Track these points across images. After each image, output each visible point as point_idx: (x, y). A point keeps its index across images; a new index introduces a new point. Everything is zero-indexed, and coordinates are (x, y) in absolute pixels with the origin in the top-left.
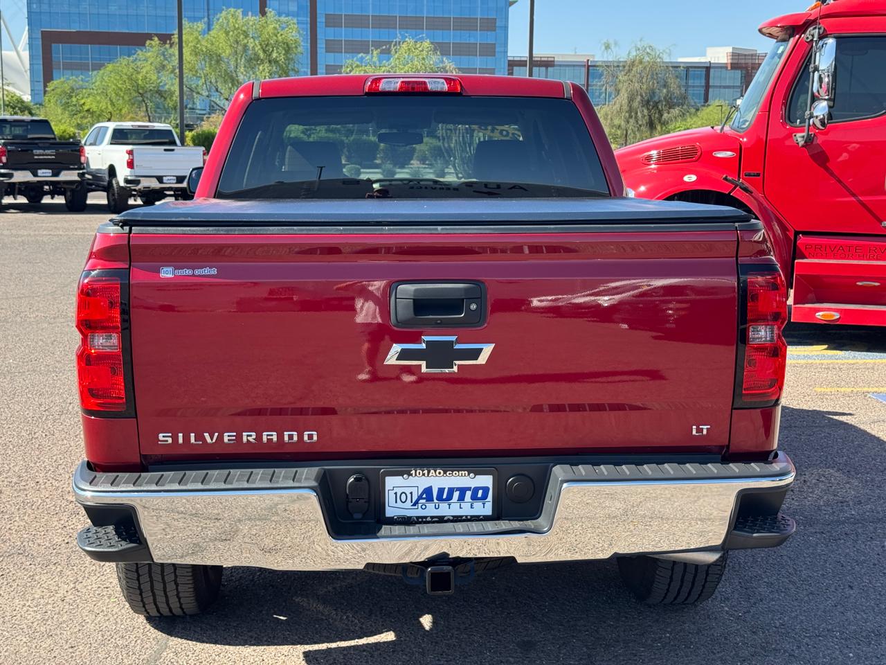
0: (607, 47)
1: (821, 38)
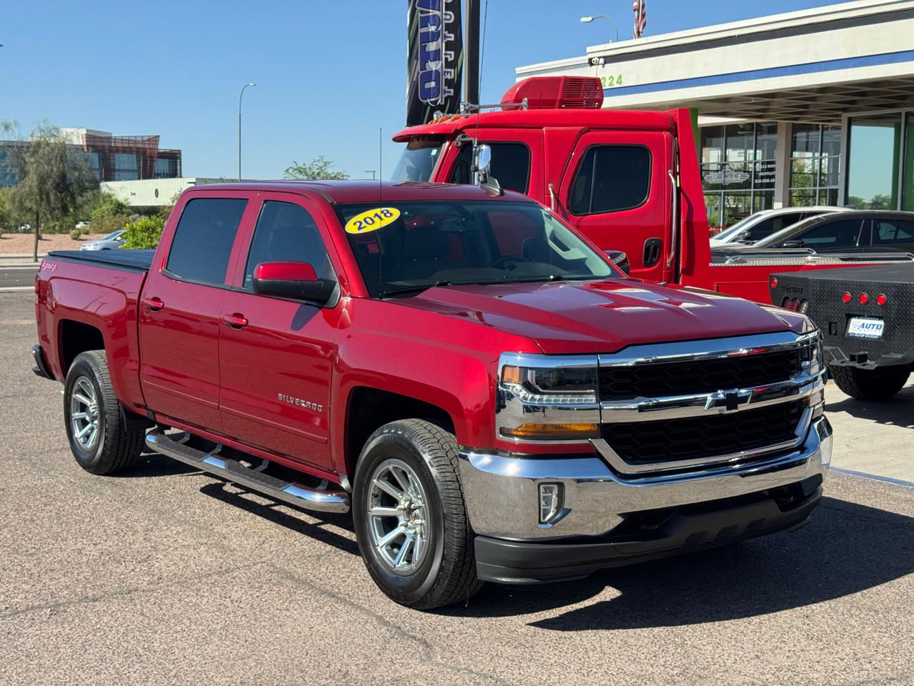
0: (7, 127)
1: (479, 144)
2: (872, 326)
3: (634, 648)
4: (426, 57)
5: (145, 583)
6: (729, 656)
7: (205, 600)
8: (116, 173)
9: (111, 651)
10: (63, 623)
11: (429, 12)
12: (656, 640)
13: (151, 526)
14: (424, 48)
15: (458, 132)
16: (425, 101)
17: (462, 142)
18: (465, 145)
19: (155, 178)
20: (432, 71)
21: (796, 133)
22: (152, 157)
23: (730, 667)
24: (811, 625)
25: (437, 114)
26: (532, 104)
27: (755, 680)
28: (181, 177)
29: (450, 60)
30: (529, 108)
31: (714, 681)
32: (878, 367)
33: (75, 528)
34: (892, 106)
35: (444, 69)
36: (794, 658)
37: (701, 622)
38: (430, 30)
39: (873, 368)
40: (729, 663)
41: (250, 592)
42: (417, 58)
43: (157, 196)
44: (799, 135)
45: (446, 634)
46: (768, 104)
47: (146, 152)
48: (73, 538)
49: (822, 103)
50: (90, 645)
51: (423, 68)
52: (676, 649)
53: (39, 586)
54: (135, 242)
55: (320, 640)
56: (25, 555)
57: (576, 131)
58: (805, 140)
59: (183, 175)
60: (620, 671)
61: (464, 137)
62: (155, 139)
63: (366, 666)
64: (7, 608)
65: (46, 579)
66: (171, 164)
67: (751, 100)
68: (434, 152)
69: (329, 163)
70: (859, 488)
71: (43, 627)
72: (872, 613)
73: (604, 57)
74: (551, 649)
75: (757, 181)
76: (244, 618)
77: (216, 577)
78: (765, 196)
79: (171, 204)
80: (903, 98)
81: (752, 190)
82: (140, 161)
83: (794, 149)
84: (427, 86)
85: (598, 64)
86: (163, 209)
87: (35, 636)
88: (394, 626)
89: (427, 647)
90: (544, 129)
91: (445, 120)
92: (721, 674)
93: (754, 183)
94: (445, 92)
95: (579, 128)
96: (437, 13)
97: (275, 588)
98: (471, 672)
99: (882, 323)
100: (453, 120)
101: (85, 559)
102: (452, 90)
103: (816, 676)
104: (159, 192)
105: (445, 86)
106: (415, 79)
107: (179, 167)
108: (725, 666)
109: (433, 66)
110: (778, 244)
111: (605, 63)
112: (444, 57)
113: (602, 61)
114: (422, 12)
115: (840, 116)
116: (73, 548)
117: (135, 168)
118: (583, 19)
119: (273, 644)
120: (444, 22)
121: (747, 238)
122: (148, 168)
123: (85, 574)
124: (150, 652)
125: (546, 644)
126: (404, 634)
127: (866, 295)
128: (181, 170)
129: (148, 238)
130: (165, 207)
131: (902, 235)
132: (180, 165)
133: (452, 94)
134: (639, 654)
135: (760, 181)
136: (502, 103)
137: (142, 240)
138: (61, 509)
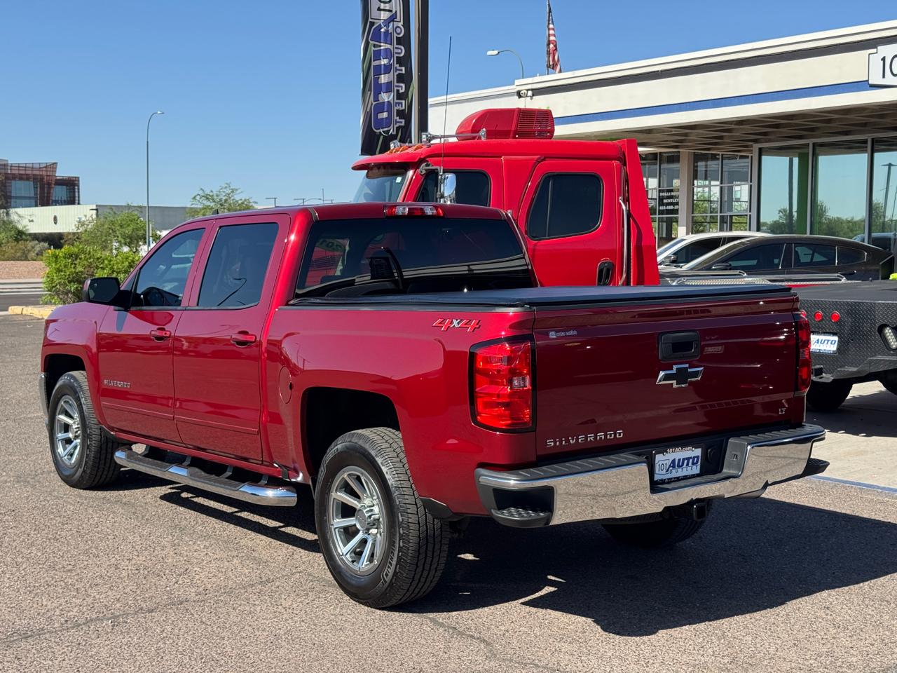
1: (444, 172)
2: (826, 342)
3: (680, 640)
4: (378, 89)
5: (193, 594)
6: (769, 645)
7: (259, 608)
8: (13, 200)
9: (187, 657)
10: (128, 633)
11: (380, 46)
12: (698, 633)
13: (177, 541)
14: (377, 80)
15: (422, 161)
16: (378, 131)
17: (426, 170)
18: (429, 172)
19: (52, 205)
20: (384, 102)
21: (697, 162)
22: (49, 184)
23: (774, 655)
24: (834, 615)
25: (394, 144)
26: (490, 134)
27: (801, 666)
28: (79, 204)
29: (401, 91)
30: (487, 138)
31: (764, 667)
32: (833, 380)
33: (102, 545)
34: (800, 137)
35: (396, 101)
36: (829, 646)
37: (733, 616)
38: (382, 63)
39: (830, 381)
40: (772, 651)
41: (300, 600)
42: (370, 90)
43: (56, 223)
44: (700, 164)
45: (501, 633)
46: (686, 135)
47: (43, 179)
48: (105, 555)
49: (737, 134)
50: (164, 652)
51: (376, 99)
52: (720, 641)
53: (90, 600)
54: (58, 269)
55: (385, 641)
56: (64, 571)
57: (533, 160)
58: (704, 169)
59: (81, 202)
60: (675, 661)
61: (427, 165)
62: (53, 166)
63: (437, 663)
64: (67, 621)
65: (93, 592)
66: (69, 191)
67: (671, 131)
68: (399, 180)
69: (237, 190)
70: (833, 492)
71: (110, 637)
72: (885, 603)
73: (532, 90)
74: (604, 644)
75: (661, 208)
76: (303, 624)
77: (260, 586)
78: (666, 222)
79: (75, 231)
80: (812, 130)
81: (657, 216)
82: (37, 188)
83: (695, 177)
84: (380, 116)
85: (527, 96)
86: (67, 237)
87: (106, 646)
88: (449, 627)
89: (488, 644)
90: (502, 158)
91: (407, 149)
92: (768, 661)
93: (659, 210)
94: (397, 122)
95: (537, 157)
96: (388, 46)
97: (321, 595)
98: (537, 666)
99: (836, 338)
100: (416, 149)
101: (124, 574)
102: (403, 121)
103: (855, 659)
104: (58, 219)
105: (397, 116)
106: (368, 110)
107: (77, 194)
108: (769, 654)
109: (385, 97)
110: (707, 266)
111: (533, 95)
112: (396, 88)
113: (530, 93)
114: (375, 46)
115: (752, 146)
116: (108, 563)
117: (32, 195)
118: (490, 53)
119: (341, 646)
120: (396, 55)
121: (673, 262)
122: (46, 195)
123: (130, 587)
124: (226, 657)
125: (598, 640)
126: (461, 634)
127: (820, 313)
128: (79, 197)
129: (72, 264)
130: (69, 233)
131: (818, 258)
132: (78, 192)
133: (403, 124)
134: (687, 646)
135: (664, 208)
136: (457, 133)
137: (65, 266)
138: (80, 528)
